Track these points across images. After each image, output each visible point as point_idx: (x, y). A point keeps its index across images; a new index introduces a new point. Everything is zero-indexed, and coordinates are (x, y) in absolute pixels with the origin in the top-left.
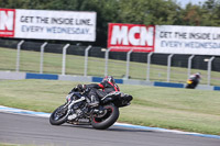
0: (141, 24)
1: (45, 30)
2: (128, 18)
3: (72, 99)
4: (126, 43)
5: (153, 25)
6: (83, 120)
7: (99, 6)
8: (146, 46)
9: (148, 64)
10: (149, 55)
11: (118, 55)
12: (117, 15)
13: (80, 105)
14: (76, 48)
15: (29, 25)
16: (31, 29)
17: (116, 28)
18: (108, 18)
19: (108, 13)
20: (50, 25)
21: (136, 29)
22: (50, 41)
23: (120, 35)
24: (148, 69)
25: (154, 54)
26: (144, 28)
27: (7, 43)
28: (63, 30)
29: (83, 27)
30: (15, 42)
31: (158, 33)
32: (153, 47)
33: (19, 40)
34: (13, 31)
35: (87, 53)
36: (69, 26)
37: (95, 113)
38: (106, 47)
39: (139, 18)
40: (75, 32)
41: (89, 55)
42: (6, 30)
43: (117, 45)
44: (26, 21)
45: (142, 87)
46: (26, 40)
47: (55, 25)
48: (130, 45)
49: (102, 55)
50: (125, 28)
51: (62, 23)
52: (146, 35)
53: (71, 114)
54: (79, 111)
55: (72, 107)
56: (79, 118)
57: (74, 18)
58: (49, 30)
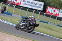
0: (56, 8)
1: (29, 5)
2: (53, 6)
3: (23, 23)
4: (51, 12)
5: (59, 9)
6: (24, 29)
7: (45, 1)
8: (56, 14)
9: (56, 20)
10: (57, 17)
11: (48, 16)
12: (50, 5)
13: (24, 25)
14: (37, 11)
15: (25, 3)
16: (25, 4)
17: (49, 8)
18: (47, 5)
19: (47, 3)
20: (31, 4)
21: (54, 9)
22: (30, 8)
23: (50, 10)
24: (56, 21)
25: (58, 17)
26: (56, 9)
27: (18, 7)
28: (34, 6)
29: (40, 6)
30: (20, 7)
31: (60, 11)
32: (58, 15)
33: (21, 7)
34: (20, 4)
35: (39, 13)
36: (36, 5)
37: (28, 28)
38: (45, 13)
39: (56, 6)
40: (37, 7)
41: (40, 14)
42: (18, 3)
43: (48, 13)
44: (24, 2)
45: (54, 25)
46: (23, 7)
47: (32, 4)
48: (52, 13)
49: (44, 15)
50: (51, 8)
51: (34, 4)
52: (57, 11)
53: (21, 27)
54: (24, 26)
55: (22, 25)
56: (23, 28)
57: (38, 3)
58: (30, 5)
